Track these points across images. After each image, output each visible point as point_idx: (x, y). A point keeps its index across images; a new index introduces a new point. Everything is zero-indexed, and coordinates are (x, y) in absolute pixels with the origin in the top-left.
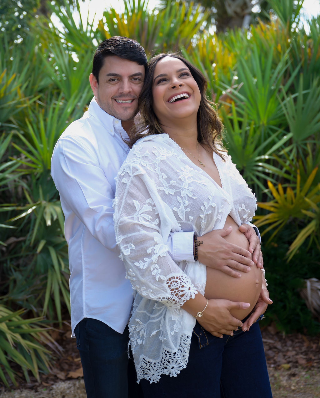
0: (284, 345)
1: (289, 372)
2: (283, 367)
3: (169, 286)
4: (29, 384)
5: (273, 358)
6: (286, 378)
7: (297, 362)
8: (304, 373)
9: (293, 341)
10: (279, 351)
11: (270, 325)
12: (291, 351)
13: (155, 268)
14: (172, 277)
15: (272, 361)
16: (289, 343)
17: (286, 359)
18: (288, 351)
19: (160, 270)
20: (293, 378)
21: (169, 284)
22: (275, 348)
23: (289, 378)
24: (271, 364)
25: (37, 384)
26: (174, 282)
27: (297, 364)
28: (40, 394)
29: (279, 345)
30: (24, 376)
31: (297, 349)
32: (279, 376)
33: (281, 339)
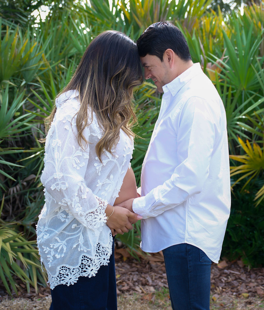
0: (248, 277)
1: (247, 300)
2: (243, 296)
3: (86, 219)
4: (29, 294)
5: (237, 287)
6: (243, 305)
7: (256, 292)
8: (259, 302)
9: (256, 274)
10: (243, 281)
11: (239, 259)
12: (253, 282)
13: (78, 206)
14: (88, 213)
15: (235, 290)
16: (253, 275)
17: (247, 289)
18: (251, 282)
19: (81, 208)
20: (248, 306)
21: (86, 218)
22: (240, 279)
23: (246, 306)
24: (234, 292)
25: (35, 294)
26: (89, 216)
27: (256, 294)
28: (34, 303)
29: (243, 277)
30: (26, 287)
31: (259, 281)
32: (237, 303)
33: (246, 271)
